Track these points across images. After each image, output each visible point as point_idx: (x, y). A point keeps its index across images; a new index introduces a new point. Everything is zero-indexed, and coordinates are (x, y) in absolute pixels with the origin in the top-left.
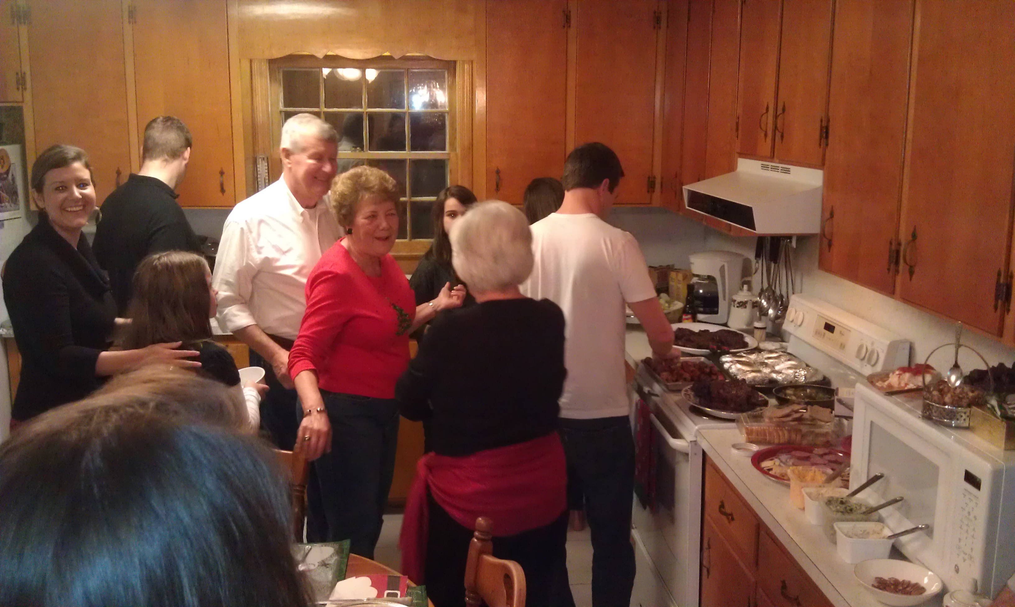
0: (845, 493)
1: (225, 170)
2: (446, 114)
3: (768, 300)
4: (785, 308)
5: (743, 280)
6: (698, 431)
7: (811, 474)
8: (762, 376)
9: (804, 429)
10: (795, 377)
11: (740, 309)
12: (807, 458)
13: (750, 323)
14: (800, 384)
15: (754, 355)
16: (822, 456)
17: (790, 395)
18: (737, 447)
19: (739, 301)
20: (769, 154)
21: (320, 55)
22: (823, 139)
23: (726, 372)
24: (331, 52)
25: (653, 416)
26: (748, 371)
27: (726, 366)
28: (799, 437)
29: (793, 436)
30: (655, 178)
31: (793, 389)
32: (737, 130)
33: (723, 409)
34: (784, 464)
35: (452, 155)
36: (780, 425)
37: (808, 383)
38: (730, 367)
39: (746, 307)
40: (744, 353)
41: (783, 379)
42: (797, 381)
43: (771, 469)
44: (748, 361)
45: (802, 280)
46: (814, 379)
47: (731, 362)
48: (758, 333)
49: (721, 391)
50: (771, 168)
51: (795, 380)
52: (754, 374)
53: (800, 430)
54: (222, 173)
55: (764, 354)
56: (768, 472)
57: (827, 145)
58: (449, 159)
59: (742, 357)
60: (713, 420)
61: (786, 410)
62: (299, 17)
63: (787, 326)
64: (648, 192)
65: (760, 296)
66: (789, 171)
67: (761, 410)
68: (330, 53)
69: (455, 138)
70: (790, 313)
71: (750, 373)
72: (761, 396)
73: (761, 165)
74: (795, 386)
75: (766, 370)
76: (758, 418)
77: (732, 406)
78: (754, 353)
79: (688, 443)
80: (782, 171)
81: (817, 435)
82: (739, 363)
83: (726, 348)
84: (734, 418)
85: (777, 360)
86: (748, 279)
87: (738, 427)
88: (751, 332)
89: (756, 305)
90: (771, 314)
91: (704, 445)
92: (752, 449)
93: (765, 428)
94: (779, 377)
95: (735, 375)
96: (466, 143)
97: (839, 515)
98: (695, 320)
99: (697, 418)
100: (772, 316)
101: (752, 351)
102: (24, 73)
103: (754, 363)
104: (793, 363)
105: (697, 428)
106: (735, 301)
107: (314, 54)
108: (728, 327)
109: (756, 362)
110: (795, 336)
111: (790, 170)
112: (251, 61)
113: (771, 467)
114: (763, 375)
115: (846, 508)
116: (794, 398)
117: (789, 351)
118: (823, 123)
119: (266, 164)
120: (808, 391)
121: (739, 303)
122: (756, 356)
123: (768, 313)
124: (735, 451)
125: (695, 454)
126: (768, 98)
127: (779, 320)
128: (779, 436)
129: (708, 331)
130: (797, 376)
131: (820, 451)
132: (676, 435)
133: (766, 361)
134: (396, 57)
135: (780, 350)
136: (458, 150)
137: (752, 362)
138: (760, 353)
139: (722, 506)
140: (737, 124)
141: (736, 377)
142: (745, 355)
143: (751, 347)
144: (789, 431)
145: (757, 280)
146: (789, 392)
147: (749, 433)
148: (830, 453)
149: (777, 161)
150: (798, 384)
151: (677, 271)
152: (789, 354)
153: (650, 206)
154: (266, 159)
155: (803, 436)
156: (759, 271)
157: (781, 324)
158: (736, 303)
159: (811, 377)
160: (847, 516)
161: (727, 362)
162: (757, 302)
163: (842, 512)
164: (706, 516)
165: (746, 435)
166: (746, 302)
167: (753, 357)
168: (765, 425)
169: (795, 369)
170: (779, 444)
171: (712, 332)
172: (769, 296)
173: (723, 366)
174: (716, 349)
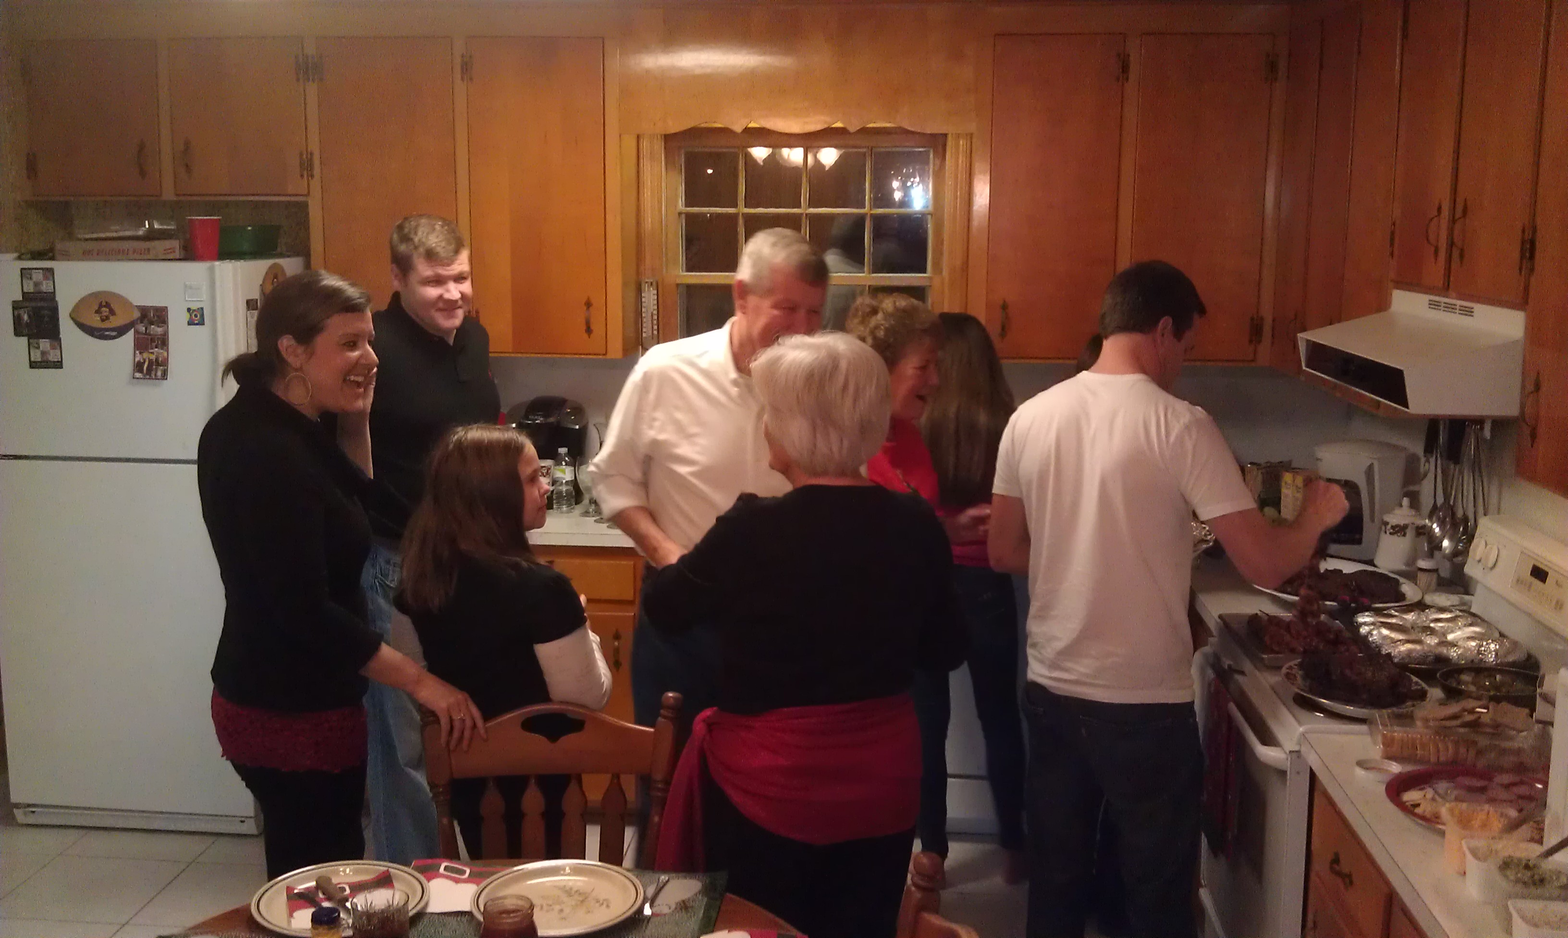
0: (1533, 851)
1: (593, 301)
2: (929, 217)
3: (1442, 525)
4: (1471, 538)
5: (1405, 490)
6: (1303, 734)
7: (1482, 816)
8: (1423, 649)
9: (1483, 742)
10: (1479, 652)
11: (1395, 537)
12: (1483, 790)
13: (1411, 561)
14: (1487, 665)
15: (1413, 613)
16: (1508, 786)
17: (1466, 683)
18: (1364, 767)
19: (1394, 524)
20: (1440, 284)
21: (738, 128)
22: (1524, 261)
23: (1363, 642)
24: (754, 122)
25: (1232, 707)
26: (1400, 641)
27: (1364, 630)
28: (1472, 753)
29: (1462, 750)
30: (1262, 319)
31: (1473, 674)
32: (1392, 245)
33: (1348, 702)
34: (1443, 798)
35: (937, 282)
36: (1442, 732)
37: (1501, 664)
38: (1370, 633)
39: (1404, 535)
40: (1394, 610)
41: (1458, 655)
42: (1481, 660)
43: (1418, 805)
44: (1401, 623)
45: (1500, 494)
46: (1511, 659)
47: (1373, 624)
48: (1423, 578)
49: (1348, 672)
50: (1444, 307)
51: (1478, 658)
52: (1409, 646)
53: (1475, 743)
54: (588, 304)
55: (1430, 613)
56: (1412, 809)
57: (1532, 270)
58: (930, 286)
59: (1392, 616)
60: (1328, 718)
61: (1454, 708)
62: (709, 71)
63: (1471, 569)
64: (1251, 341)
65: (1430, 517)
66: (1472, 312)
67: (1413, 706)
68: (752, 125)
69: (942, 254)
70: (1477, 546)
71: (1403, 644)
72: (1417, 683)
73: (1428, 303)
74: (1477, 668)
75: (1431, 641)
76: (1406, 719)
77: (1365, 696)
78: (1412, 611)
79: (1285, 753)
80: (1461, 312)
81: (1504, 752)
82: (1385, 627)
83: (1366, 601)
84: (1365, 717)
85: (1450, 625)
86: (1412, 488)
87: (1371, 734)
88: (1411, 576)
89: (1422, 532)
90: (1446, 549)
91: (1313, 760)
92: (1389, 768)
93: (1414, 736)
94: (1453, 653)
95: (1377, 647)
96: (958, 262)
97: (1519, 888)
99: (1303, 714)
100: (1447, 551)
101: (1409, 608)
102: (311, 154)
103: (1412, 628)
104: (1477, 629)
105: (1301, 729)
106: (1386, 524)
107: (730, 127)
108: (1375, 566)
109: (1415, 626)
110: (1486, 587)
111: (1473, 310)
112: (638, 137)
113: (1419, 802)
114: (1426, 648)
115: (1533, 876)
116: (1472, 688)
117: (1473, 610)
118: (1526, 234)
119: (655, 292)
120: (1498, 677)
121: (1393, 527)
122: (1416, 615)
123: (1442, 546)
124: (1360, 772)
125: (1298, 773)
126: (1441, 191)
127: (1460, 558)
128: (1438, 751)
129: (1341, 571)
130: (1483, 652)
131: (1506, 778)
132: (1268, 739)
133: (1432, 625)
134: (852, 129)
135: (1458, 608)
136: (945, 273)
137: (1409, 626)
138: (1423, 611)
139: (1336, 860)
140: (1393, 233)
141: (1379, 650)
142: (1396, 614)
143: (1410, 600)
144: (1456, 743)
145: (1427, 490)
146: (1465, 677)
147: (1388, 743)
148: (1522, 783)
149: (1454, 295)
150: (1482, 665)
151: (1294, 470)
152: (1474, 615)
153: (1253, 364)
154: (654, 284)
155: (1480, 753)
156: (1431, 476)
157: (1463, 564)
158: (1389, 527)
159: (1508, 653)
160: (1533, 890)
161: (1365, 624)
162: (1424, 526)
163: (1525, 883)
164: (1313, 877)
165: (1381, 746)
166: (1405, 527)
167: (1410, 617)
168: (1418, 731)
169: (1481, 640)
170: (1438, 763)
171: (1345, 574)
172: (1445, 518)
173: (1359, 631)
174: (1349, 602)
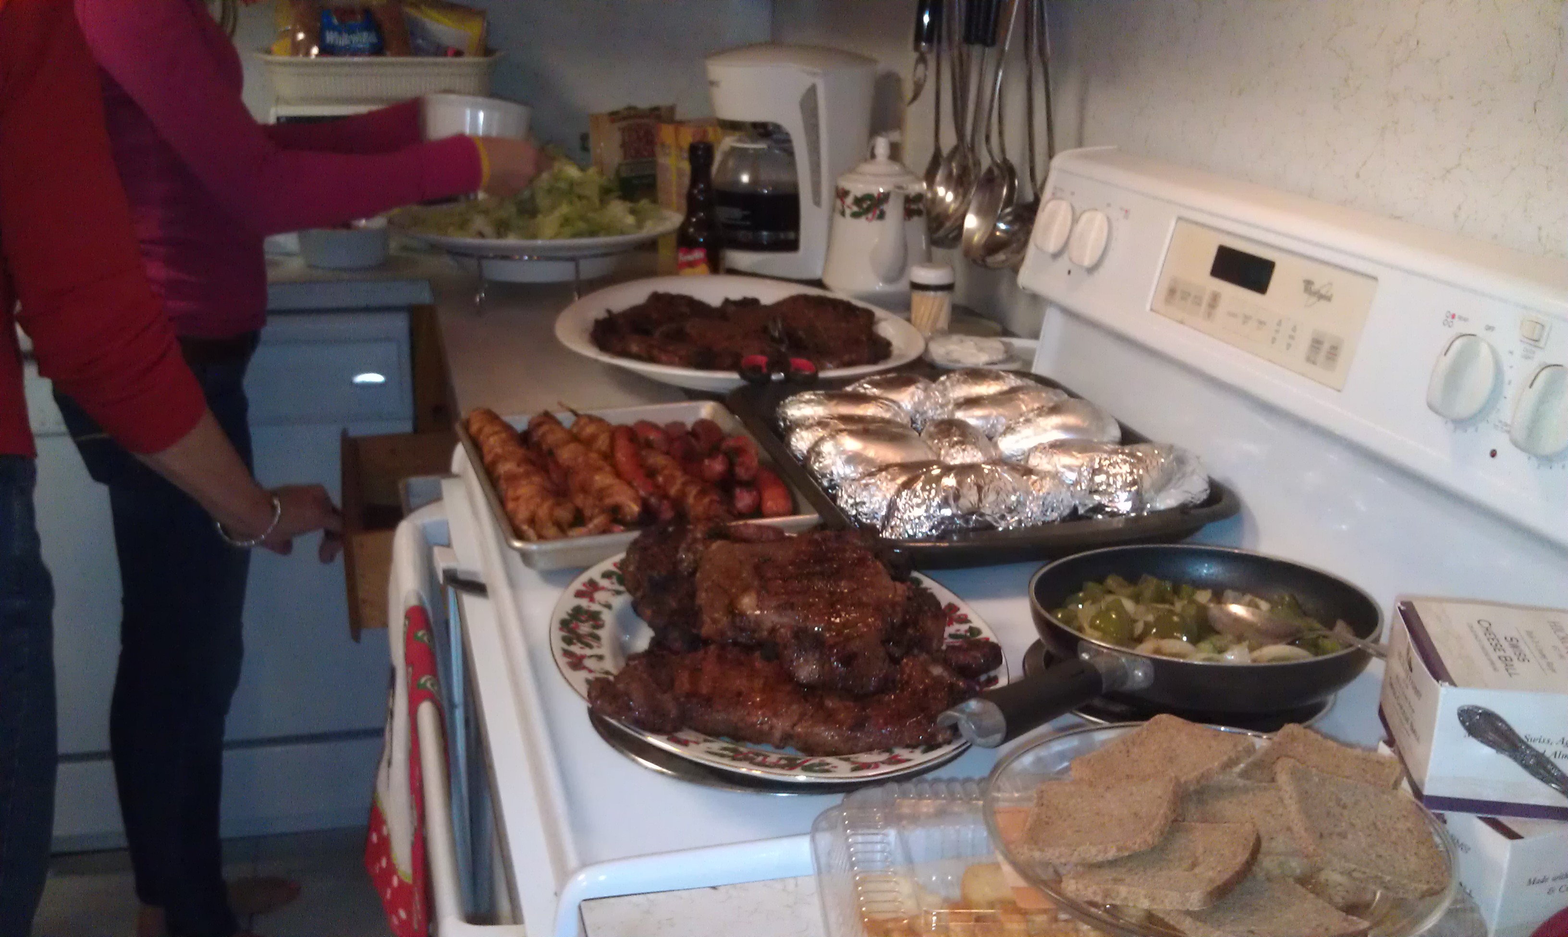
3: (959, 183)
10: (1091, 490)
11: (862, 221)
13: (896, 270)
14: (1120, 525)
15: (912, 389)
19: (859, 194)
23: (799, 476)
26: (886, 465)
39: (882, 216)
40: (868, 384)
42: (1103, 509)
44: (887, 418)
47: (821, 423)
48: (924, 306)
55: (948, 384)
59: (864, 400)
63: (1035, 277)
65: (930, 176)
74: (1099, 535)
78: (910, 384)
82: (852, 433)
85: (1001, 413)
86: (892, 117)
88: (900, 304)
89: (917, 206)
90: (972, 233)
95: (831, 490)
98: (716, 266)
100: (976, 238)
101: (906, 375)
103: (914, 427)
104: (1070, 423)
106: (847, 197)
108: (823, 287)
109: (920, 422)
117: (1040, 368)
121: (858, 201)
122: (920, 392)
123: (961, 231)
127: (1001, 257)
129: (755, 302)
130: (1098, 488)
133: (960, 415)
135: (1009, 369)
137: (906, 423)
138: (935, 381)
142: (876, 391)
143: (901, 356)
145: (920, 122)
151: (677, 124)
152: (1047, 384)
156: (928, 93)
158: (849, 200)
161: (804, 424)
162: (919, 197)
166: (884, 198)
167: (907, 399)
169: (1085, 452)
171: (761, 308)
172: (963, 173)
173: (788, 445)
174: (765, 370)
